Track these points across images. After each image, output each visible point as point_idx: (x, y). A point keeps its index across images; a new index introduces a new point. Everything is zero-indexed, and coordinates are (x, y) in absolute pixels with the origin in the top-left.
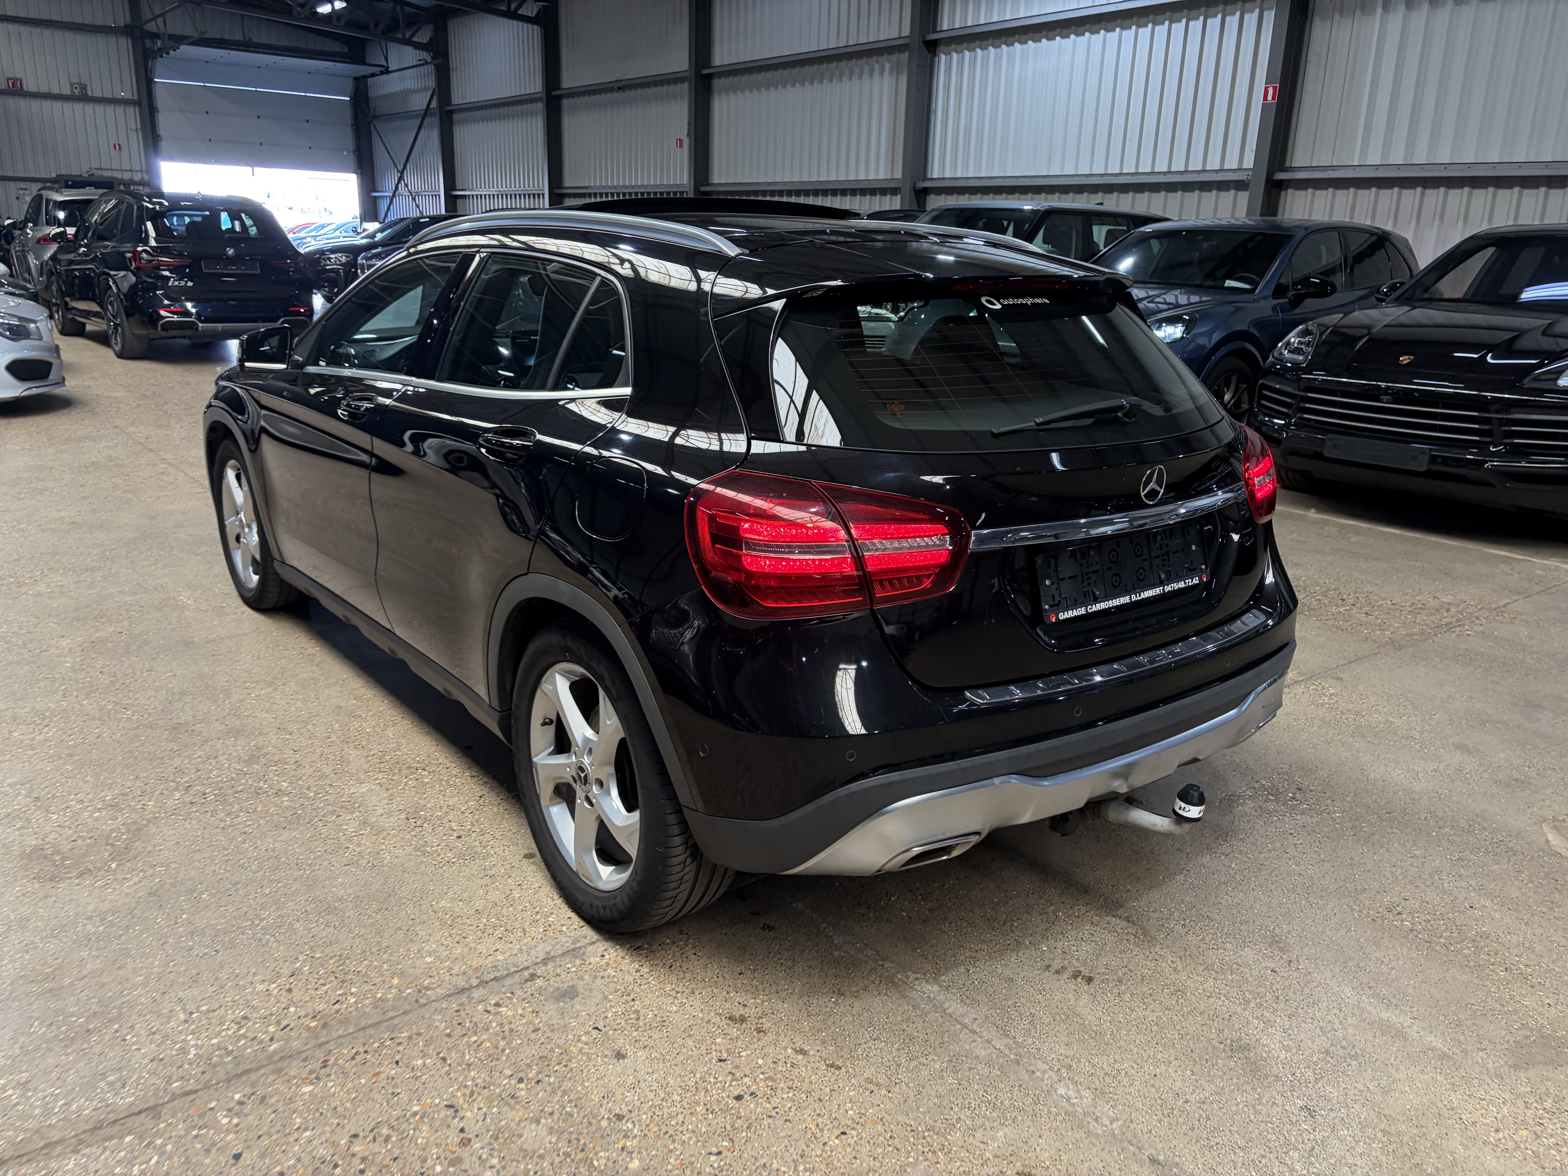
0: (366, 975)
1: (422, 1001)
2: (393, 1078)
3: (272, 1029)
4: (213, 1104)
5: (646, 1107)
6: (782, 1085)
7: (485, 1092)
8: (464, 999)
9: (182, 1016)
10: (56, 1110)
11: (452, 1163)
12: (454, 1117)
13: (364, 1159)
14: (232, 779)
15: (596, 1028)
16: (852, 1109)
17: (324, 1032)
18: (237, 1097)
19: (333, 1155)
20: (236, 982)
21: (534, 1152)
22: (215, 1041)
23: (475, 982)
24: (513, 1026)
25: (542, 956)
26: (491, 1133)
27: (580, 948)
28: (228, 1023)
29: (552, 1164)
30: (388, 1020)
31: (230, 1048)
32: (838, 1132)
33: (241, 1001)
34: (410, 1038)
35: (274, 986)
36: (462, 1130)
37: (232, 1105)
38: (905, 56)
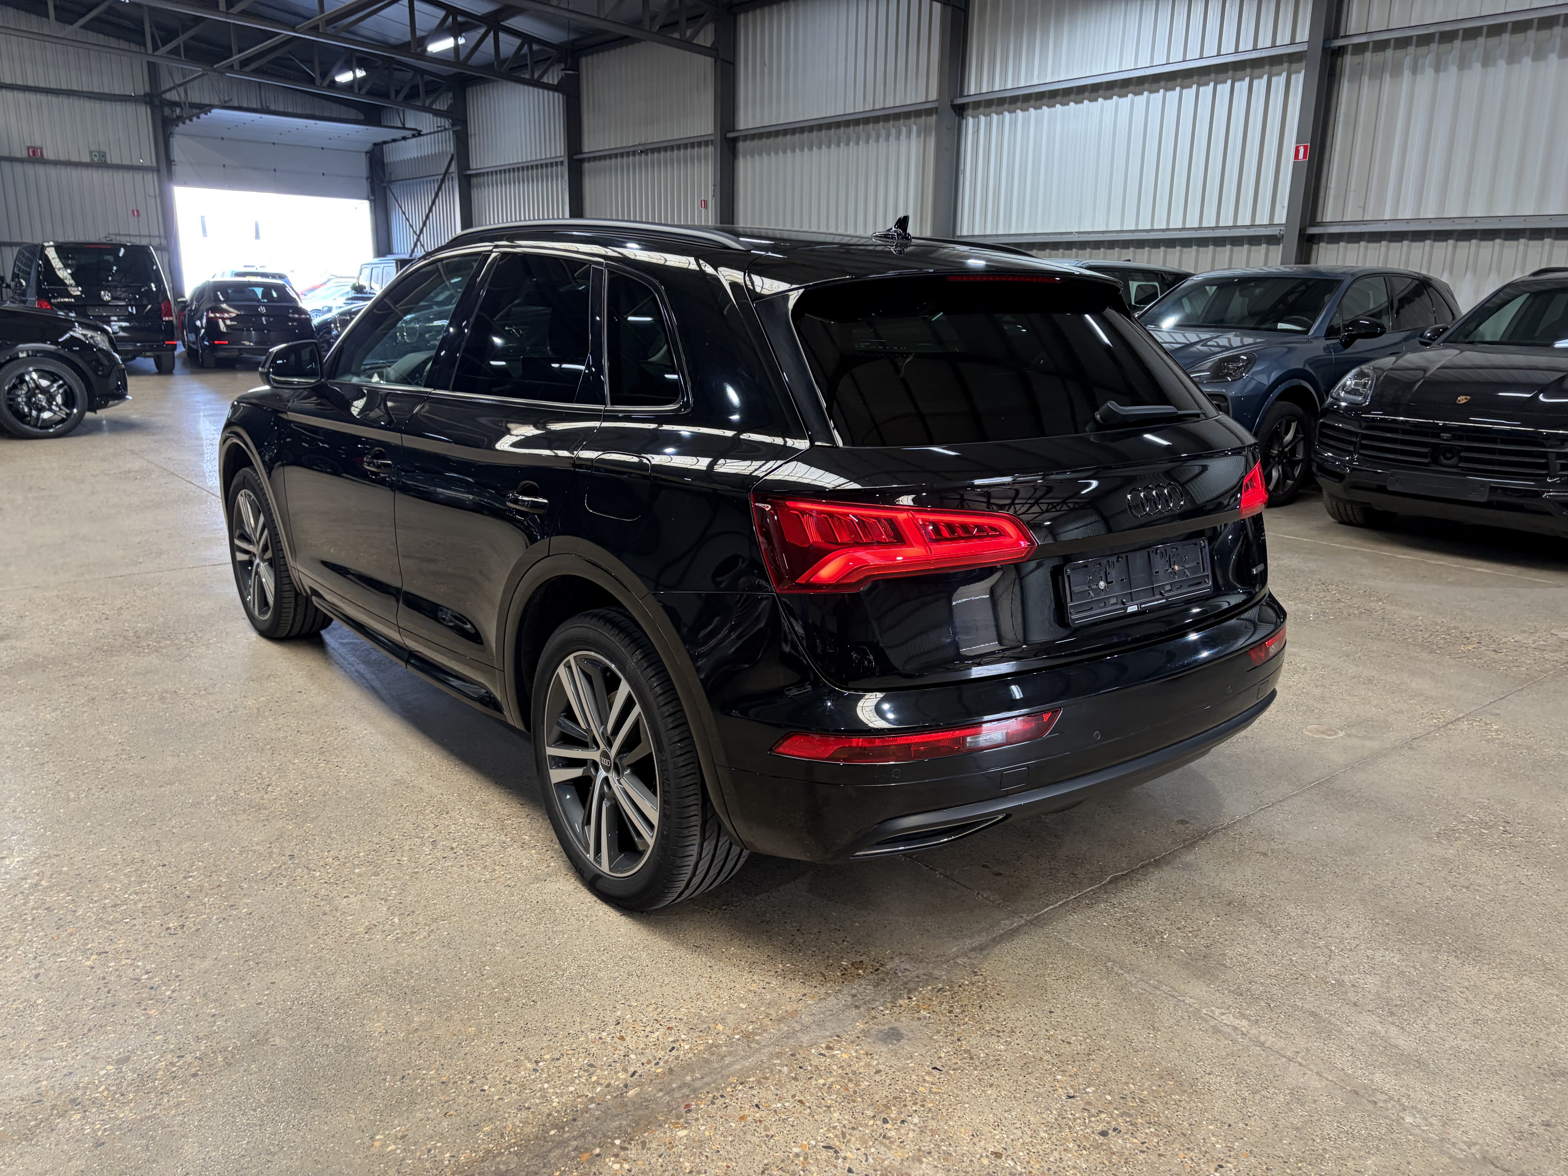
0: (689, 1022)
1: (754, 1046)
2: (761, 1121)
3: (621, 1076)
4: (597, 1151)
5: (1018, 1144)
6: (1140, 1121)
7: (856, 1133)
8: (793, 1043)
9: (529, 1065)
10: (446, 1163)
12: (837, 1158)
15: (936, 1068)
16: (1218, 1142)
20: (566, 1031)
22: (572, 1089)
24: (853, 1068)
28: (577, 1071)
30: (729, 1065)
31: (590, 1095)
33: (580, 1049)
34: (759, 1082)
35: (604, 1034)
37: (615, 1150)
38: (933, 119)
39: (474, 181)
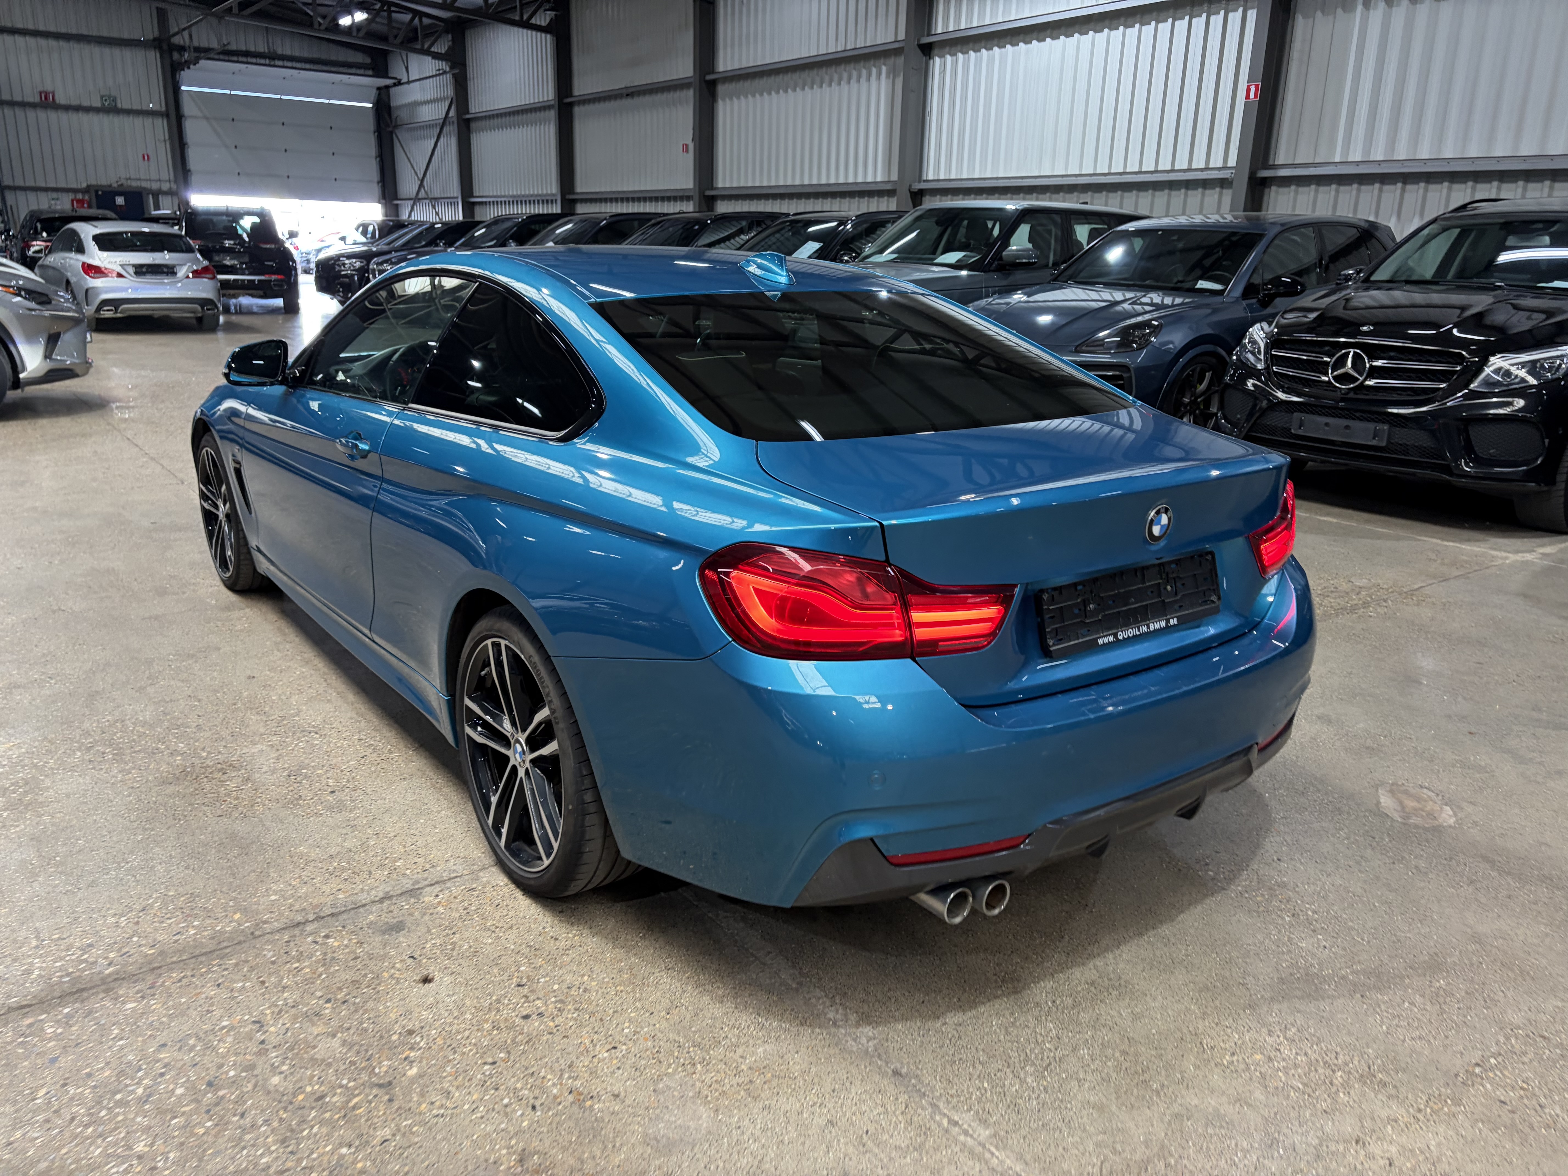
1: (257, 933)
2: (211, 998)
3: (112, 955)
5: (438, 1024)
6: (569, 1007)
7: (293, 1011)
8: (297, 931)
9: (34, 943)
11: (246, 1069)
12: (258, 1031)
13: (166, 1064)
14: (134, 741)
15: (412, 957)
16: (629, 1027)
17: (159, 958)
18: (67, 1010)
19: (139, 1061)
20: (89, 916)
21: (323, 1060)
23: (311, 917)
24: (335, 955)
25: (381, 895)
26: (288, 1045)
27: (418, 889)
28: (74, 949)
30: (221, 949)
31: (71, 970)
32: (609, 1047)
34: (237, 964)
35: (123, 919)
36: (263, 1042)
37: (60, 1017)
38: (900, 61)
39: (473, 125)
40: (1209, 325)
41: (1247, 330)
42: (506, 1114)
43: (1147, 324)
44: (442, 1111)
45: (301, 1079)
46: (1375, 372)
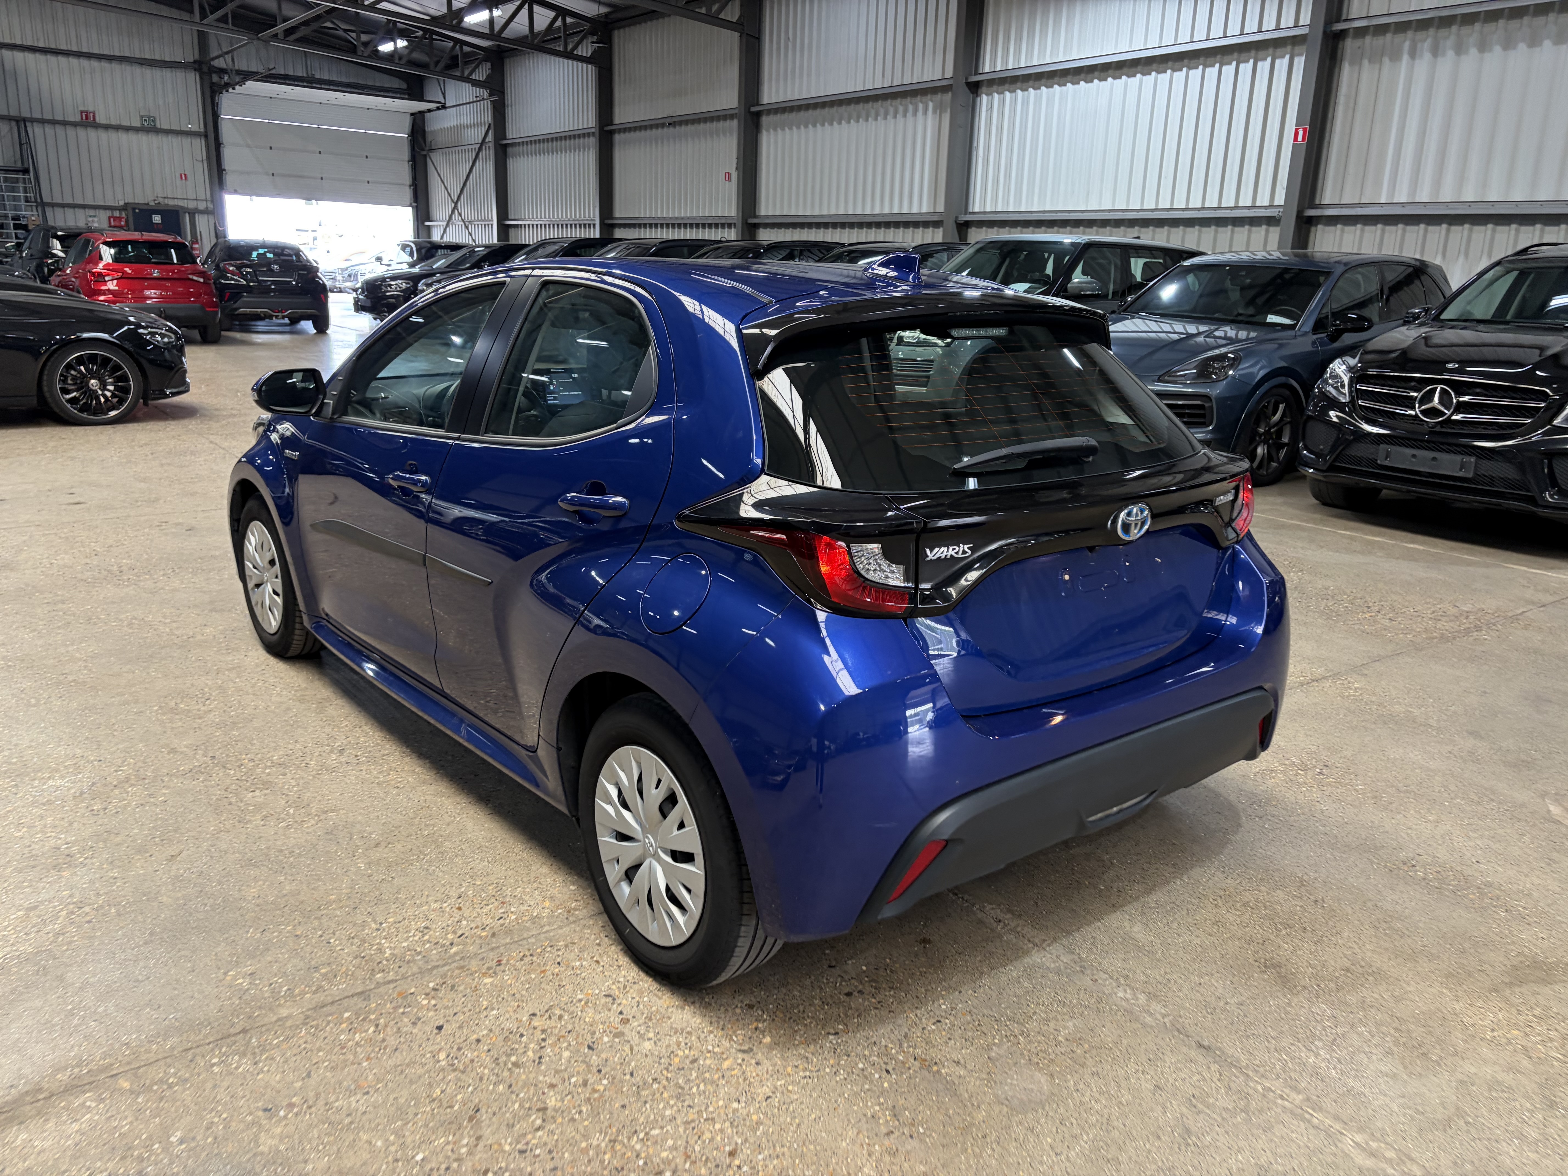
0: (521, 898)
1: (572, 919)
2: (557, 975)
3: (450, 936)
4: (412, 990)
5: (771, 1000)
6: (884, 987)
7: (636, 987)
9: (374, 926)
10: (283, 994)
11: (616, 1035)
12: (613, 1004)
13: (543, 1031)
16: (945, 1006)
17: (494, 940)
18: (431, 985)
19: (518, 1028)
20: (413, 902)
21: (682, 1030)
22: (405, 944)
26: (645, 1015)
28: (413, 931)
29: (699, 1038)
30: (545, 933)
31: (419, 950)
32: (935, 1022)
33: (421, 916)
34: (566, 946)
35: (445, 905)
36: (621, 1013)
37: (428, 991)
38: (948, 96)
39: (510, 150)
40: (1282, 358)
41: (1327, 366)
42: (866, 1077)
43: (1222, 357)
44: (808, 1074)
45: (668, 1046)
46: (1461, 408)
